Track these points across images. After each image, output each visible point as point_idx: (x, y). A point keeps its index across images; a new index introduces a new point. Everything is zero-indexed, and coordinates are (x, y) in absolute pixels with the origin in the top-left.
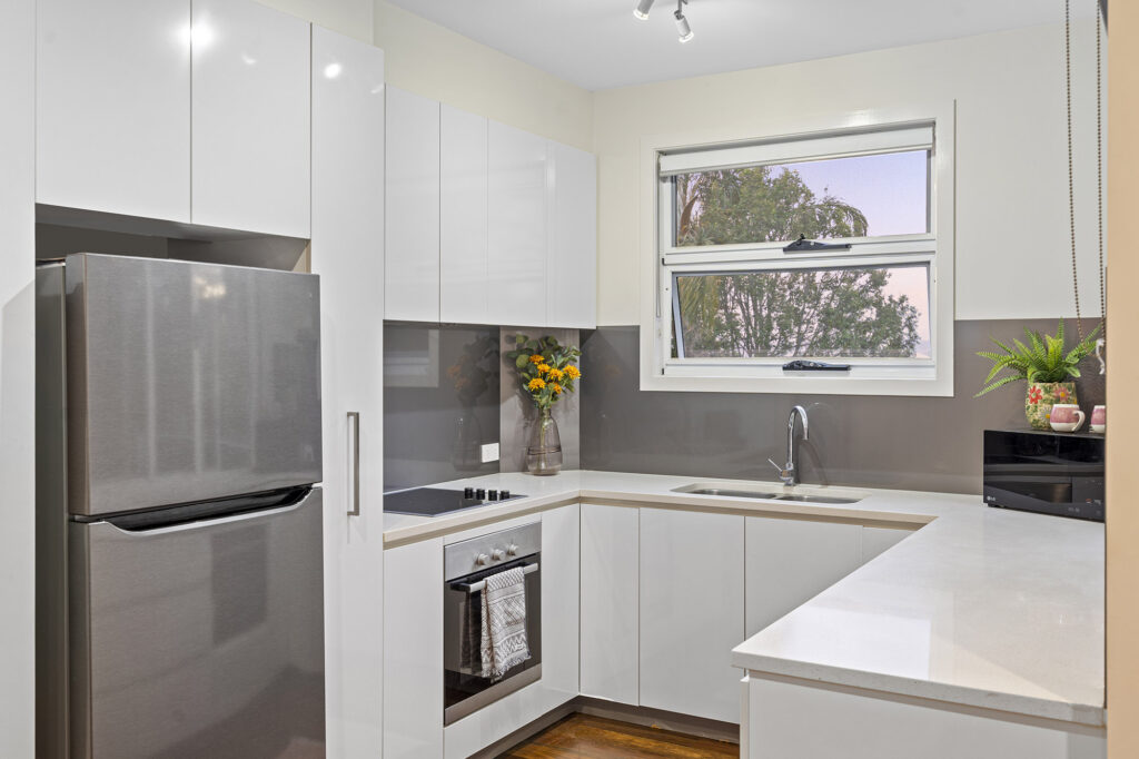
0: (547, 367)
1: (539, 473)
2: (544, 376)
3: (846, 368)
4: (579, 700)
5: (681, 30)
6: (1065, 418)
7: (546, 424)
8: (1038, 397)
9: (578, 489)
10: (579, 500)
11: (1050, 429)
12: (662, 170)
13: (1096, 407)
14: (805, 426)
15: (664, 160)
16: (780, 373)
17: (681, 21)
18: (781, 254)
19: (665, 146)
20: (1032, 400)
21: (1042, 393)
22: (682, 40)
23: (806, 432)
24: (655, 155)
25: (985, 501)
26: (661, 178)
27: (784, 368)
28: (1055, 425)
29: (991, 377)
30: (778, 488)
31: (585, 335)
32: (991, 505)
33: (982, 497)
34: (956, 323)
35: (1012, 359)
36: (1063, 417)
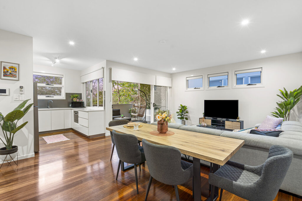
8: (75, 99)
13: (80, 100)
14: (52, 102)
18: (45, 85)
25: (71, 107)
27: (46, 97)
29: (71, 98)
34: (66, 93)
35: (73, 96)
36: (78, 100)
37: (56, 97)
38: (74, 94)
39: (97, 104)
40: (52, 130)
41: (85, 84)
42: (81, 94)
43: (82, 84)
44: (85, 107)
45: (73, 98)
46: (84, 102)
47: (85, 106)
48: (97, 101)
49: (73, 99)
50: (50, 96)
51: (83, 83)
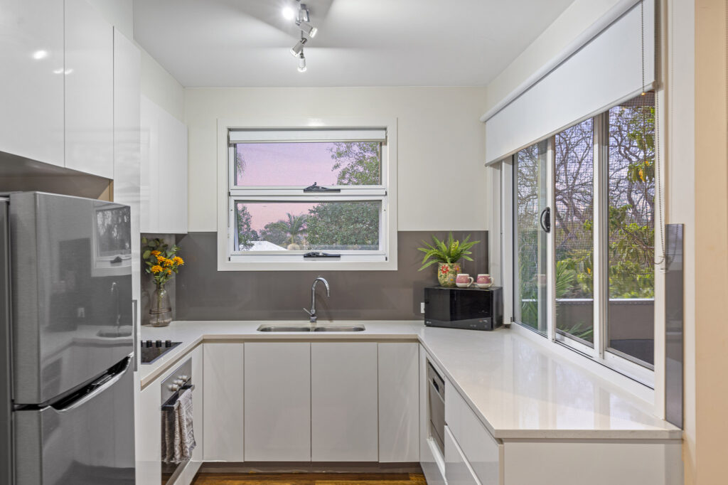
0: (163, 259)
1: (157, 325)
2: (162, 264)
3: (339, 256)
4: (204, 465)
5: (301, 65)
6: (464, 280)
7: (162, 294)
8: (448, 271)
9: (202, 335)
10: (204, 341)
11: (456, 287)
12: (231, 139)
13: (479, 275)
14: (328, 289)
15: (232, 134)
16: (301, 260)
17: (303, 59)
18: (302, 192)
19: (232, 126)
20: (444, 272)
21: (449, 269)
22: (299, 70)
23: (328, 292)
24: (226, 131)
25: (425, 324)
26: (229, 145)
27: (305, 257)
28: (458, 284)
29: (425, 261)
30: (307, 324)
31: (179, 238)
32: (428, 325)
33: (423, 321)
34: (398, 232)
35: (434, 251)
36: (463, 280)
37: (352, 259)
38: (445, 235)
39: (590, 282)
40: (316, 458)
41: (506, 168)
42: (486, 233)
43: (490, 170)
44: (508, 326)
45: (435, 267)
46: (501, 289)
47: (507, 321)
48: (589, 266)
49: (436, 272)
50: (321, 252)
51: (497, 164)
